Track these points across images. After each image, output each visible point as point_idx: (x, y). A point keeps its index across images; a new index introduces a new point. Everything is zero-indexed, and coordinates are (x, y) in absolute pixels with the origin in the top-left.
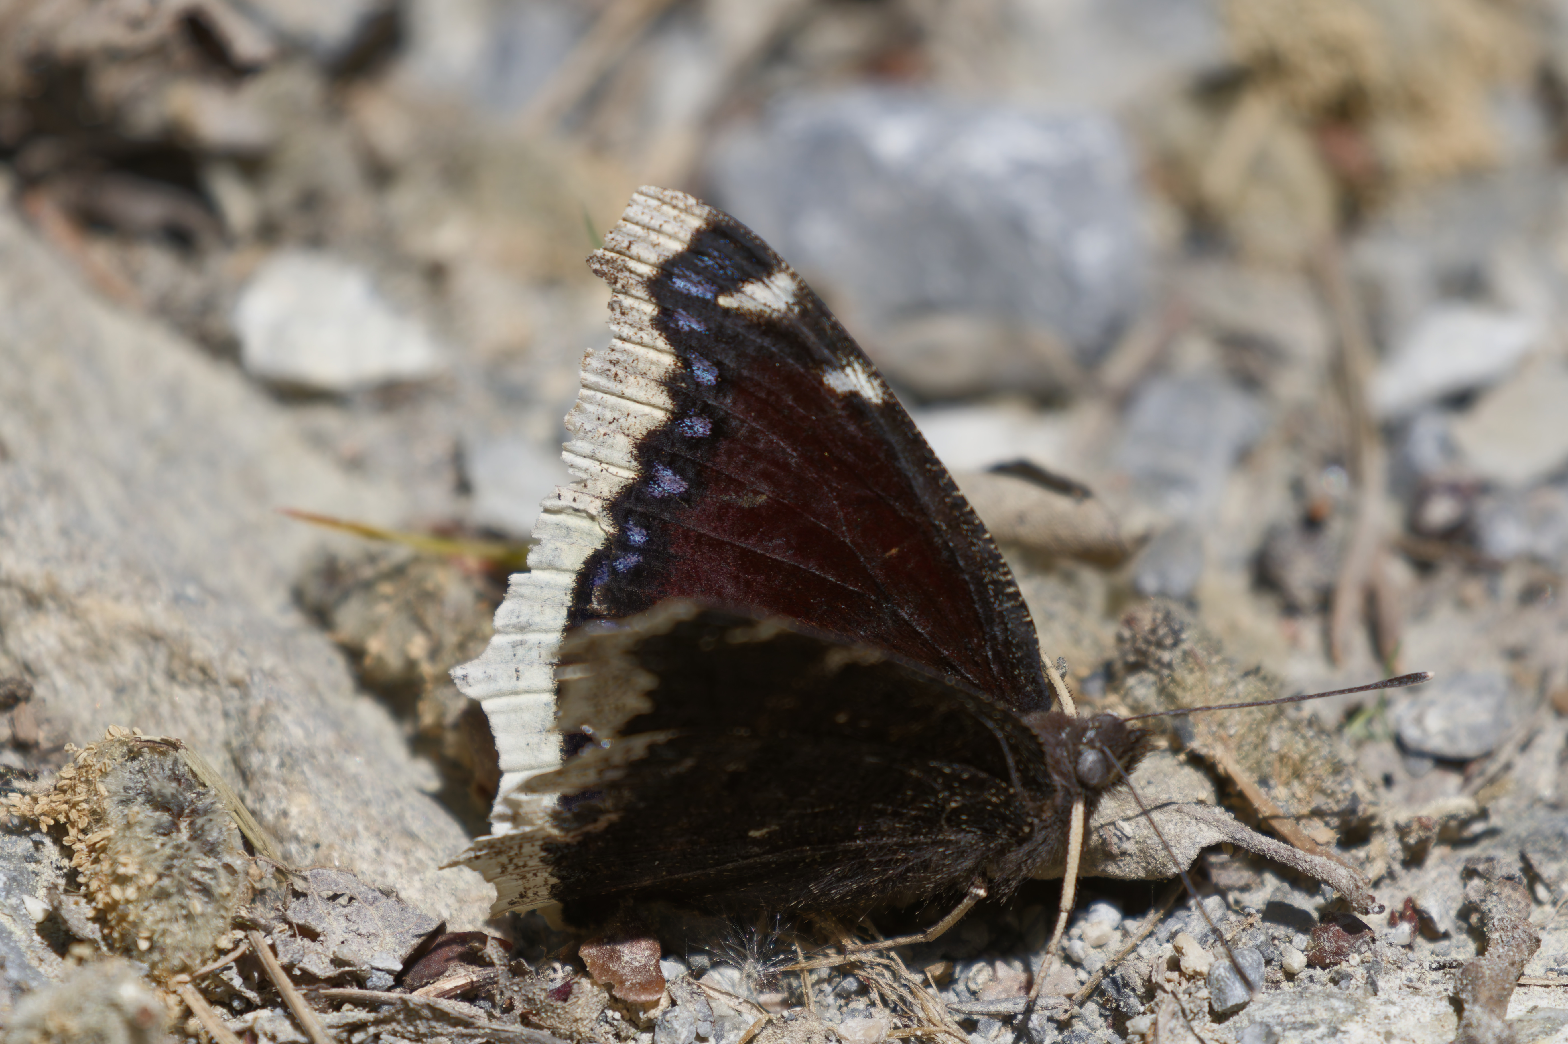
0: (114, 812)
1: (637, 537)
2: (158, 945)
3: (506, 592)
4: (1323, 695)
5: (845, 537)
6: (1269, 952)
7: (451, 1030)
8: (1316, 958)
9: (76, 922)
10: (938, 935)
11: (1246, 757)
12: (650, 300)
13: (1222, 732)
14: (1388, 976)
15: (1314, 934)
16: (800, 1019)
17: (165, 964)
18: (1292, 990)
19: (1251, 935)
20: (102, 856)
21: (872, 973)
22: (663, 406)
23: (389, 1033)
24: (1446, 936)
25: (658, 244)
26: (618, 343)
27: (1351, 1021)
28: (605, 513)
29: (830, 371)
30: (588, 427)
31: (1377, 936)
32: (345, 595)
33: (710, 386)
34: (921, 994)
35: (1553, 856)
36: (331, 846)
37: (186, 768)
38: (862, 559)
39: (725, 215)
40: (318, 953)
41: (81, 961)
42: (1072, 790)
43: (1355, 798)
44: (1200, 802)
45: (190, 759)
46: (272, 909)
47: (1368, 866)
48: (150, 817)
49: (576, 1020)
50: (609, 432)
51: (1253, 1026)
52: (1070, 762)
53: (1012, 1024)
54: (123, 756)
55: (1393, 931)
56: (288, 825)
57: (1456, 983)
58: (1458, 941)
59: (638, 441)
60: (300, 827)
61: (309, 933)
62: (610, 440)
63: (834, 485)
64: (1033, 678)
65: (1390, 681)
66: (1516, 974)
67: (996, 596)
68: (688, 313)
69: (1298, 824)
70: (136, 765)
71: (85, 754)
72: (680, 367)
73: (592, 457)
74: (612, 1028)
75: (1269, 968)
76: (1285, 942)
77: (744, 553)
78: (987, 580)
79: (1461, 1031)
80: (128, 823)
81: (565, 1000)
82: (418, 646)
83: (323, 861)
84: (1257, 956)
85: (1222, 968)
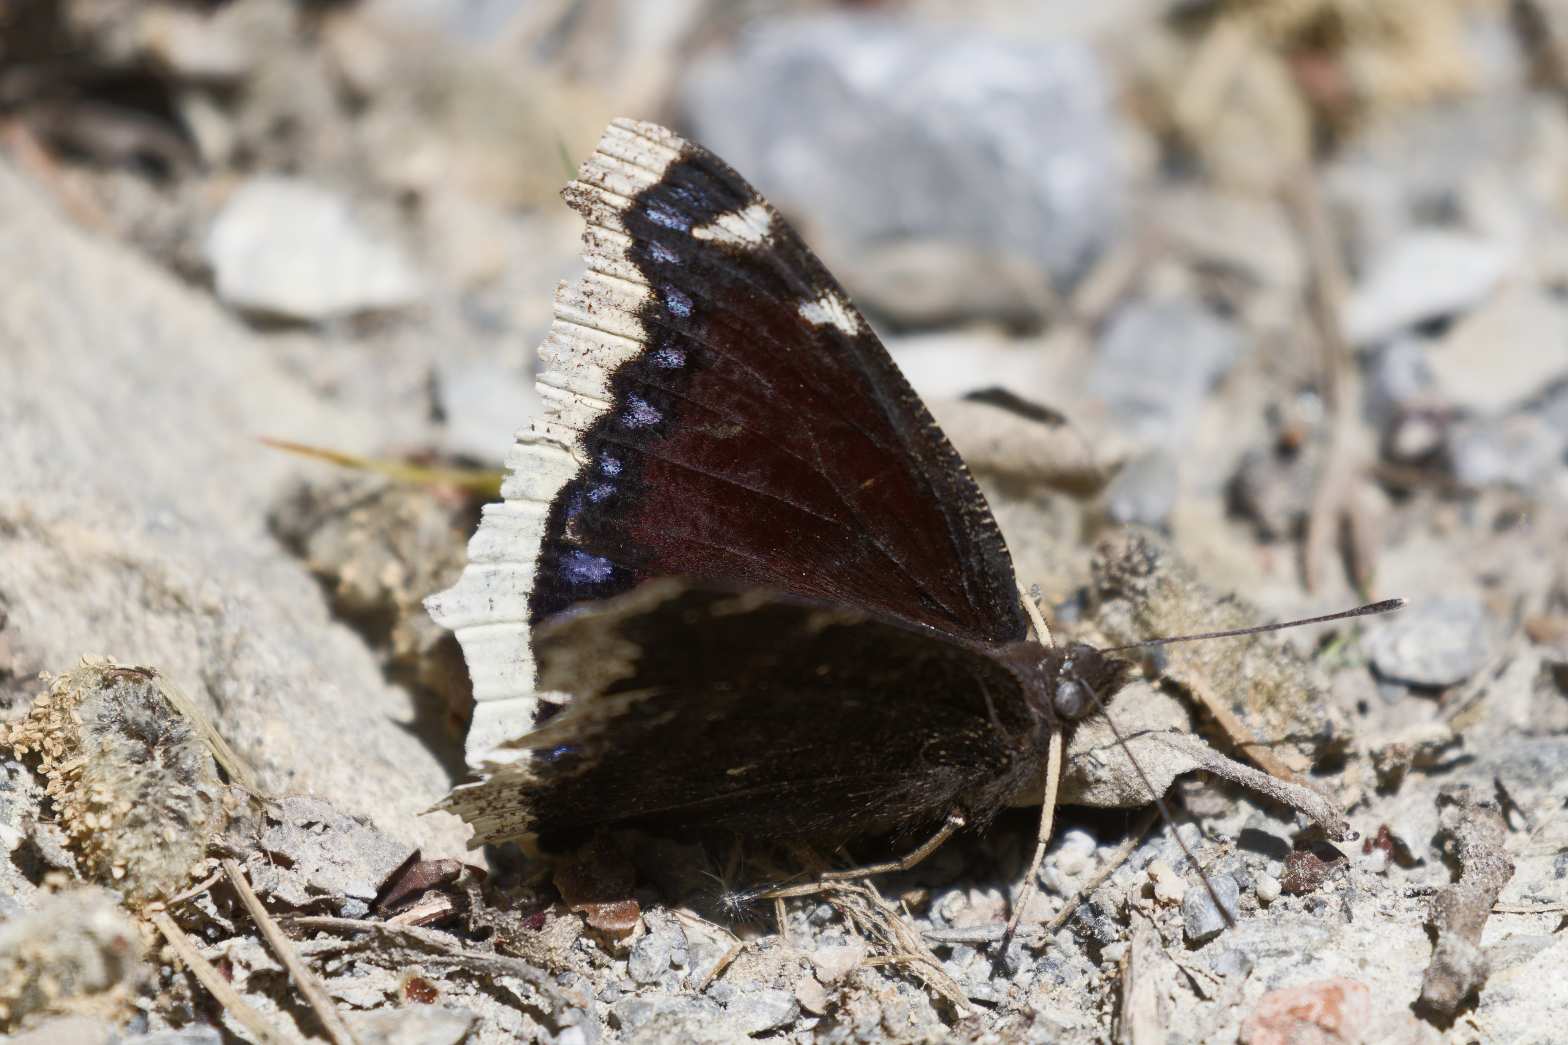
0: (88, 740)
1: (611, 468)
2: (133, 872)
3: (479, 522)
4: (1299, 623)
5: (820, 468)
6: (1244, 879)
7: (425, 957)
8: (1291, 886)
9: (51, 850)
10: (914, 863)
11: (1220, 684)
12: (624, 232)
13: (1196, 660)
14: (1362, 903)
15: (1288, 861)
16: (775, 947)
17: (140, 892)
18: (1266, 918)
19: (1226, 862)
20: (76, 784)
21: (847, 901)
22: (637, 338)
23: (364, 961)
24: (1420, 863)
25: (633, 176)
26: (592, 275)
27: (1326, 948)
28: (579, 444)
29: (805, 303)
30: (562, 358)
31: (1351, 863)
32: (319, 523)
33: (685, 318)
34: (895, 922)
35: (1527, 782)
36: (305, 774)
37: (161, 696)
38: (838, 490)
39: (700, 147)
40: (292, 881)
41: (55, 888)
42: (1050, 722)
43: (1329, 725)
44: (1174, 730)
45: (164, 687)
46: (247, 837)
47: (1342, 793)
48: (125, 745)
49: (550, 950)
50: (582, 363)
51: (1227, 953)
52: (1048, 694)
53: (986, 952)
54: (98, 684)
55: (1367, 858)
56: (262, 754)
57: (1430, 910)
58: (1433, 868)
59: (612, 373)
60: (275, 755)
61: (283, 861)
62: (583, 371)
63: (810, 416)
64: (1009, 608)
65: (1365, 608)
66: (1490, 901)
67: (972, 527)
68: (662, 245)
69: (1272, 751)
70: (110, 693)
71: (59, 683)
72: (654, 299)
73: (566, 388)
74: (587, 956)
75: (1243, 895)
76: (1259, 870)
77: (719, 484)
78: (963, 511)
79: (1435, 958)
80: (103, 751)
81: (539, 929)
82: (392, 574)
83: (297, 789)
84: (1232, 883)
85: (1197, 895)
